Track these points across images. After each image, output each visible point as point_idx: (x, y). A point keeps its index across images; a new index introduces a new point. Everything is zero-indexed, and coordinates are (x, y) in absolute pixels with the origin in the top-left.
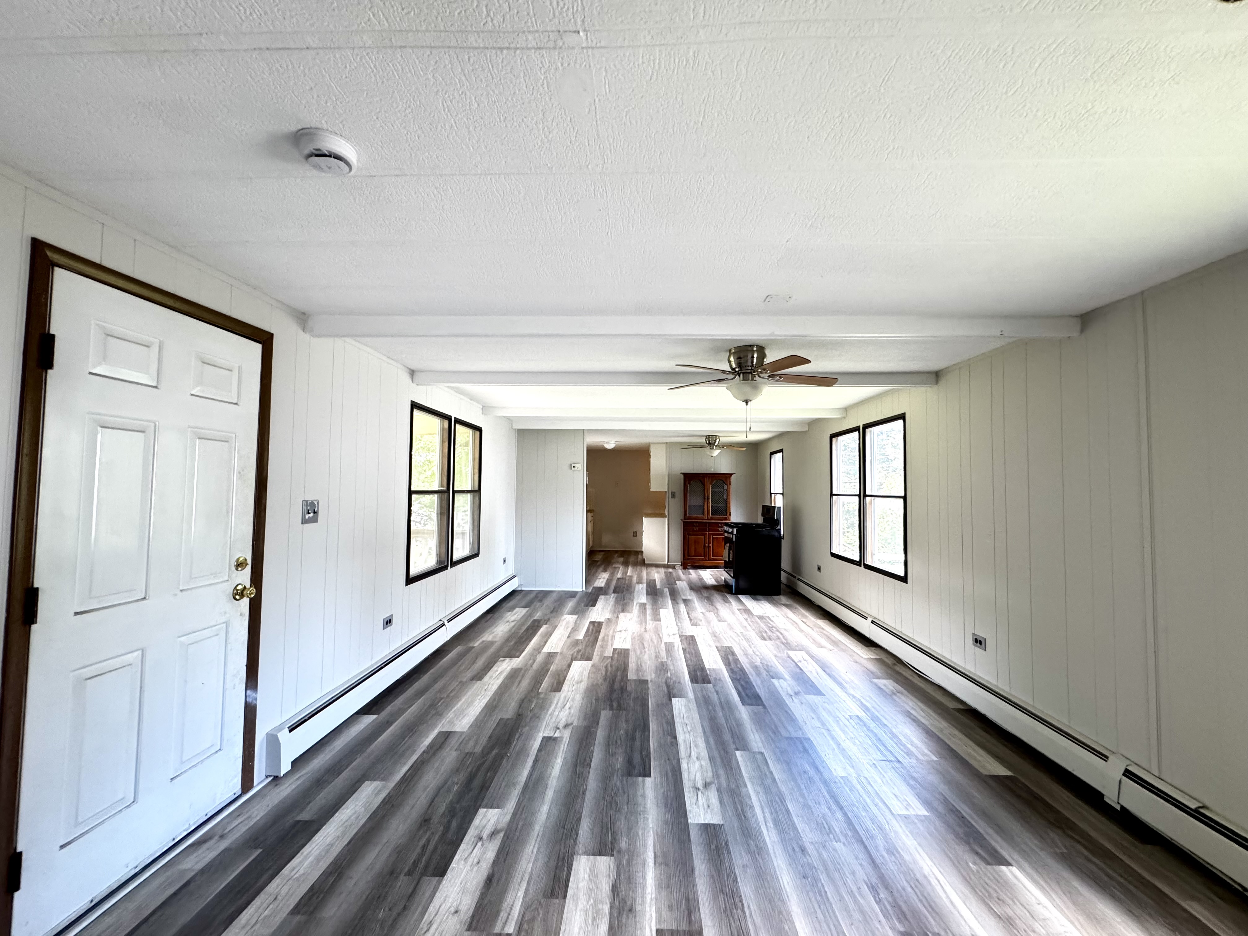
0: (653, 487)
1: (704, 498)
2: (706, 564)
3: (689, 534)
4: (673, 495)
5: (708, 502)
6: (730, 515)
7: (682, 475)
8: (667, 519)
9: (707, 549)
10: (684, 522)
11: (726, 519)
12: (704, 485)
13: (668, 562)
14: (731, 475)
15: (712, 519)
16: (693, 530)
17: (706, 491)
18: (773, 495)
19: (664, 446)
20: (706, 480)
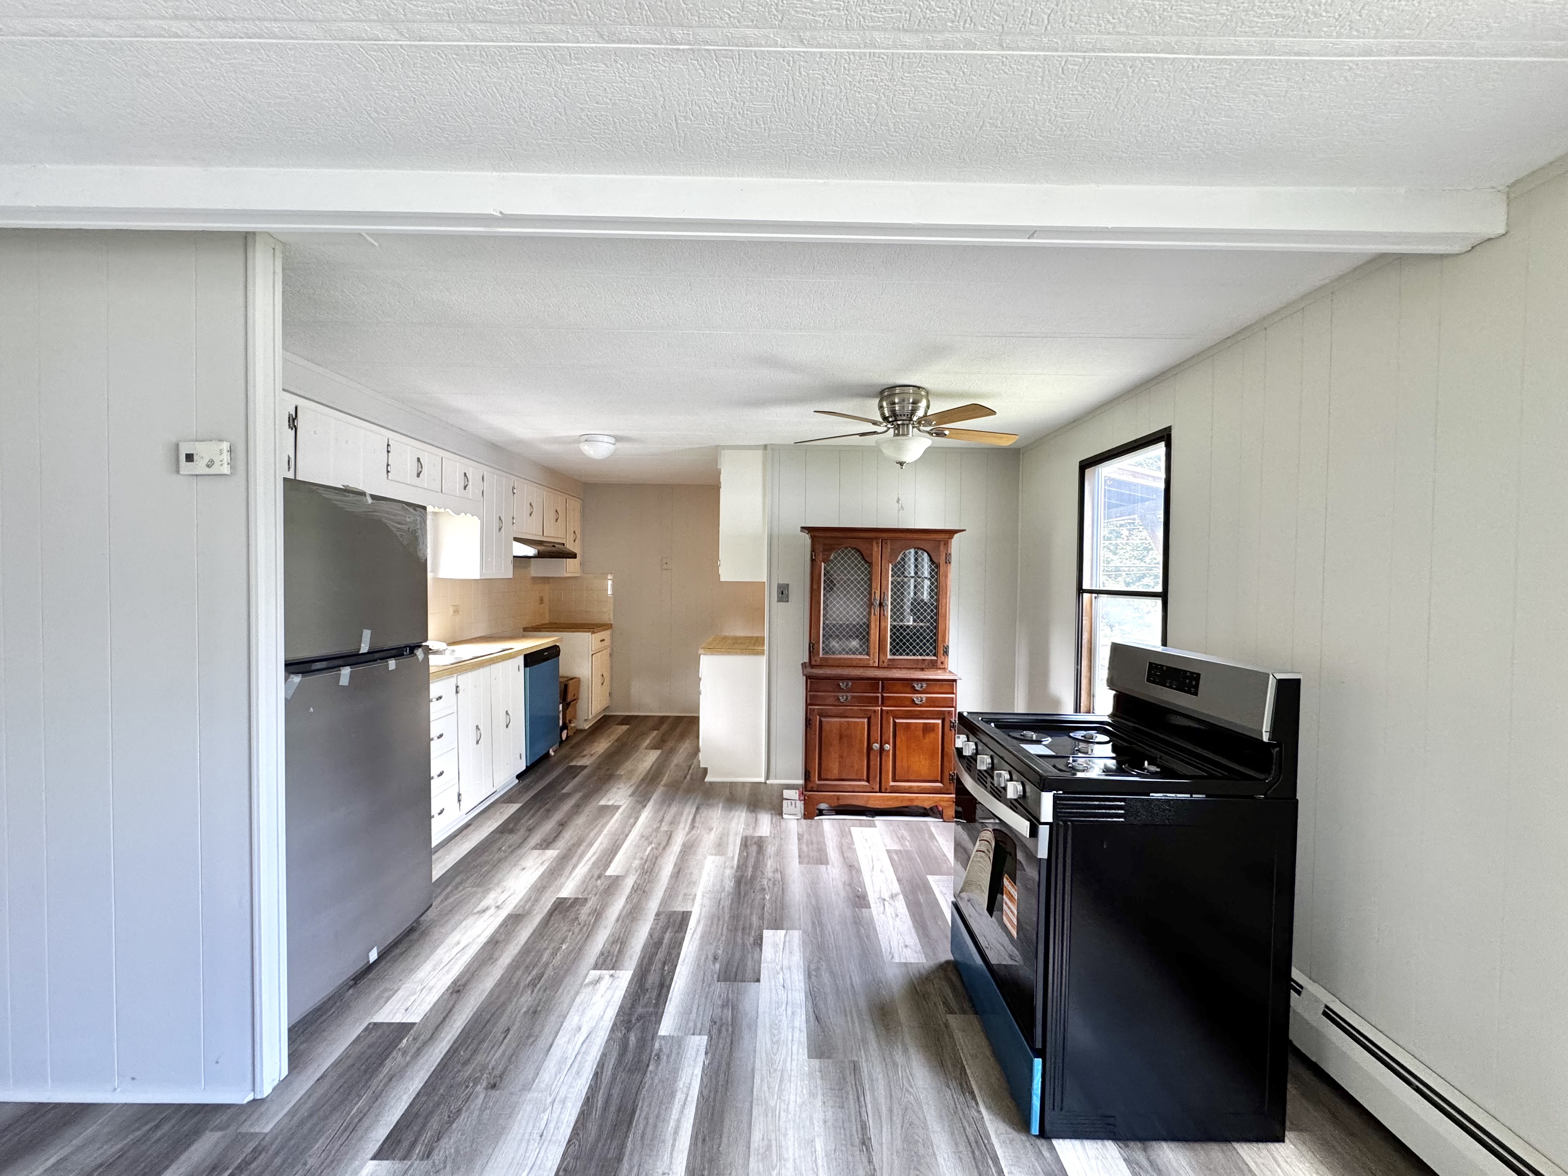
0: (728, 572)
1: (871, 604)
2: (872, 804)
3: (822, 715)
4: (783, 593)
5: (881, 617)
6: (946, 653)
7: (807, 538)
8: (764, 660)
9: (875, 760)
10: (808, 677)
11: (933, 665)
12: (870, 564)
13: (767, 778)
14: (952, 533)
15: (892, 665)
16: (838, 703)
17: (876, 585)
18: (1086, 596)
19: (760, 453)
20: (876, 549)
